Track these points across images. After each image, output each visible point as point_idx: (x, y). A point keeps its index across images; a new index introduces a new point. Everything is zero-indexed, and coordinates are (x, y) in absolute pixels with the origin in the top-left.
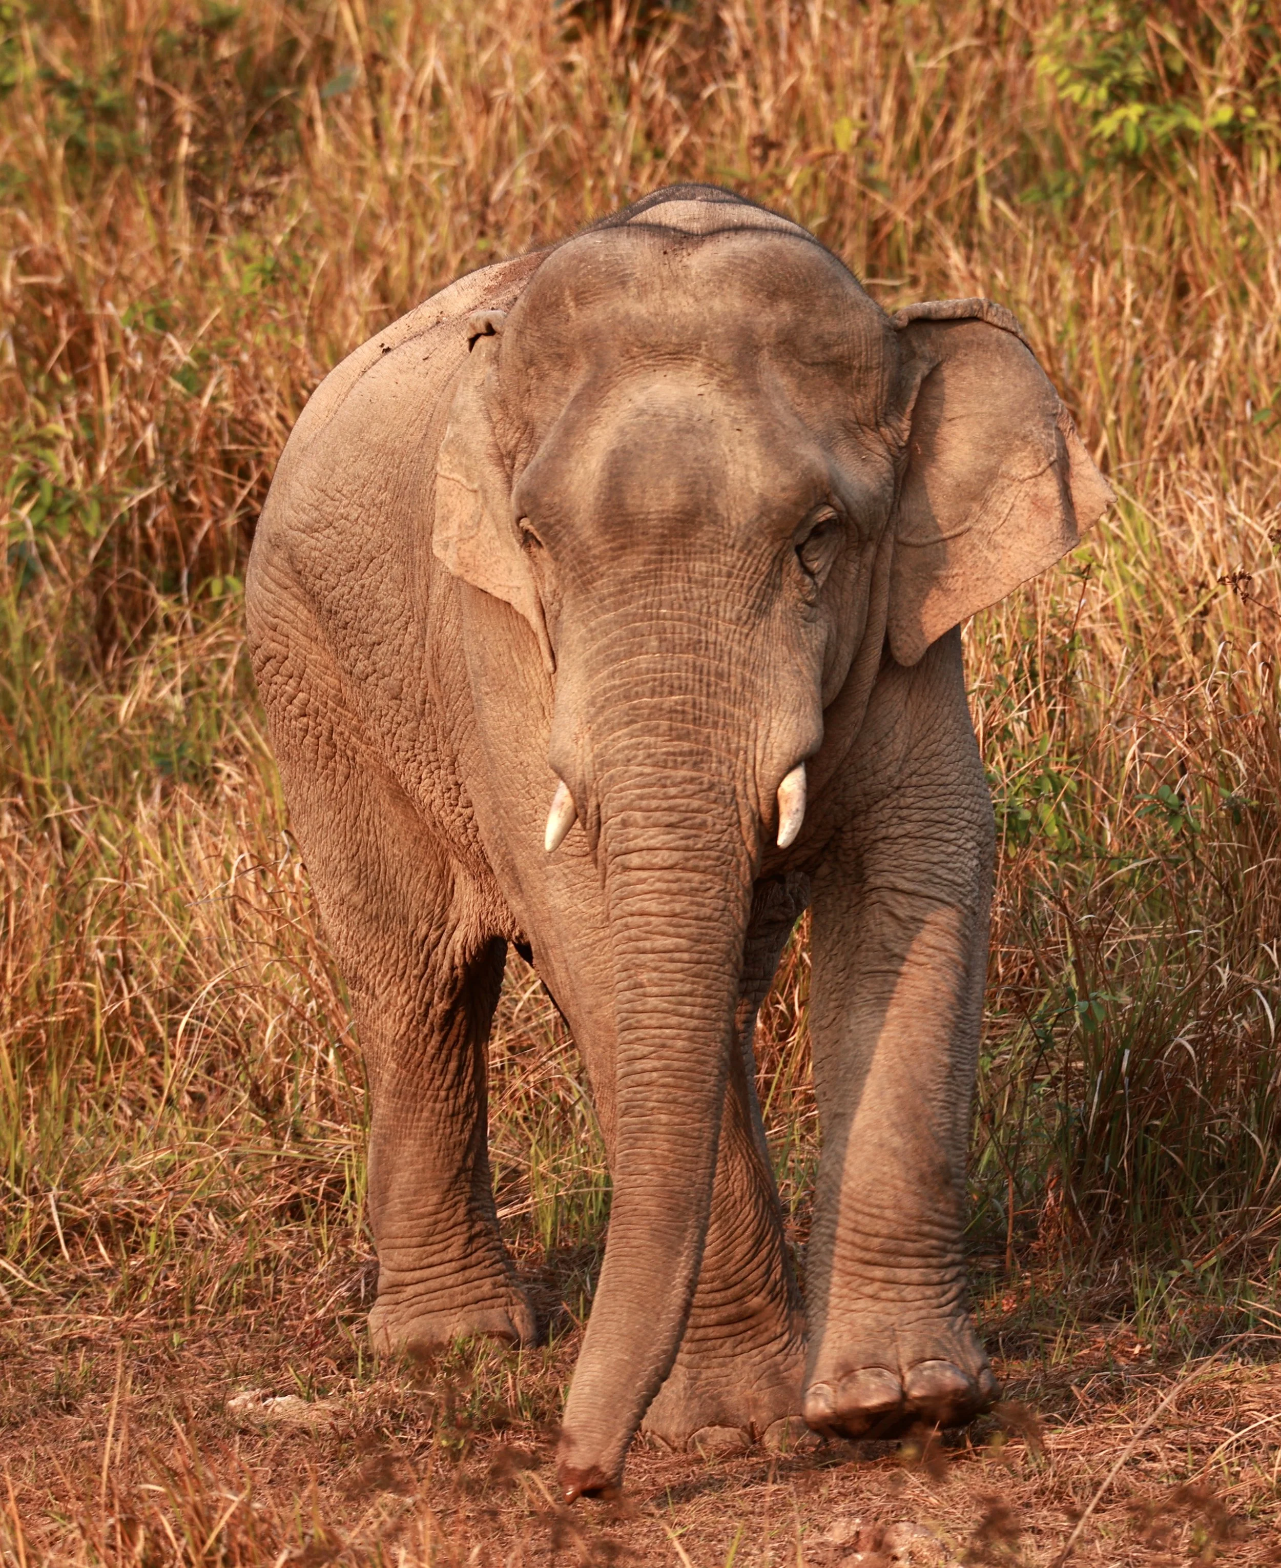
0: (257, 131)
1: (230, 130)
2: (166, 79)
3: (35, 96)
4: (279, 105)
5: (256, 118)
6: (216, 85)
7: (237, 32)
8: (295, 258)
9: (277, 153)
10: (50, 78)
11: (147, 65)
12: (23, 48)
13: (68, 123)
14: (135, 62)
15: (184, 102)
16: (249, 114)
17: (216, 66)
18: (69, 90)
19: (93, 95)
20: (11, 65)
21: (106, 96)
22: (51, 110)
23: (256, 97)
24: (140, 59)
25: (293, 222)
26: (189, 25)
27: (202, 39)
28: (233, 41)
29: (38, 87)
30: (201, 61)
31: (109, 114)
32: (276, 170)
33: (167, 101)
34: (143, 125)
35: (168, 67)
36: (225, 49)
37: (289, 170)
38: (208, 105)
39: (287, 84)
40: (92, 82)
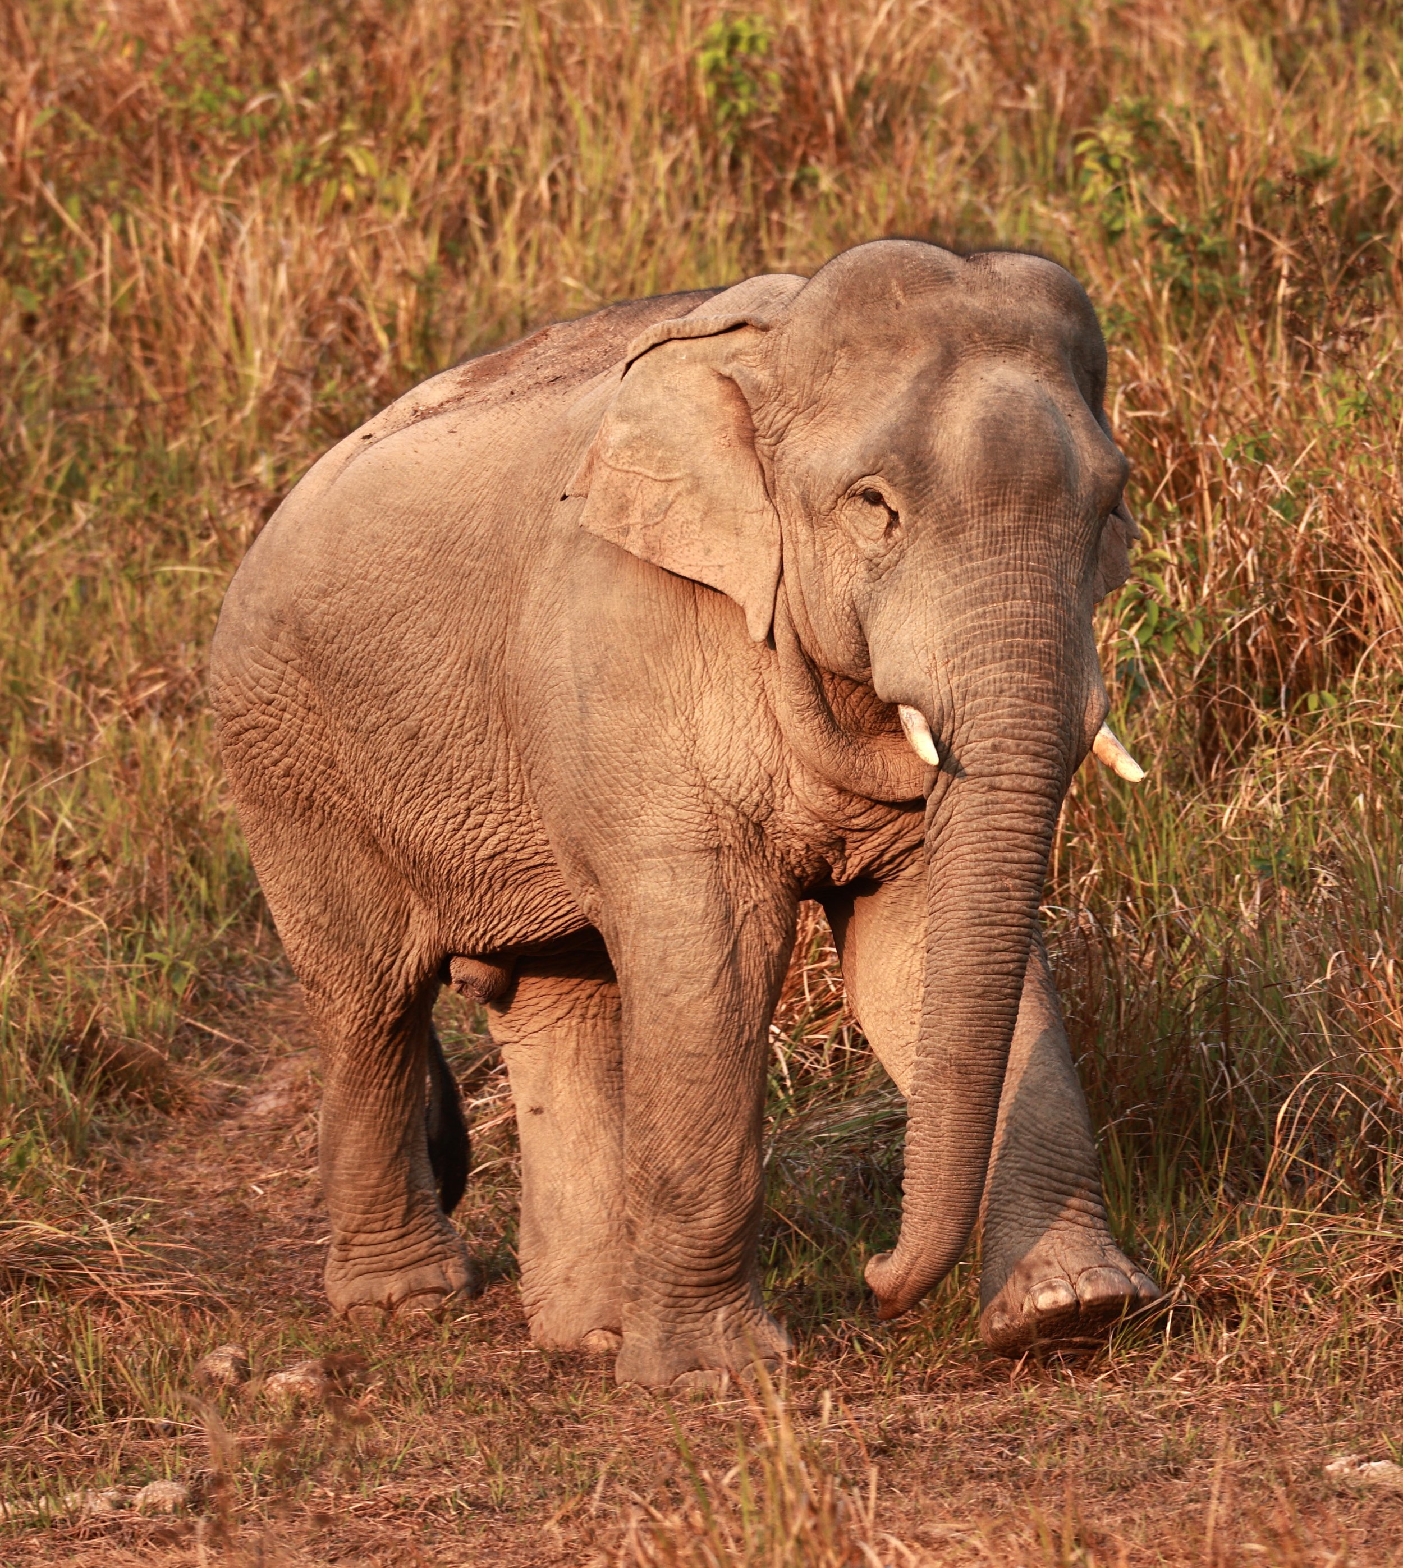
0: (1351, 274)
1: (1325, 273)
2: (1264, 225)
3: (1141, 242)
4: (1372, 248)
5: (1349, 262)
6: (1312, 230)
7: (1331, 181)
8: (1386, 393)
9: (1370, 294)
10: (1156, 223)
11: (1247, 212)
12: (1131, 197)
13: (1174, 266)
14: (1235, 210)
15: (1282, 246)
16: (1343, 258)
17: (1312, 214)
18: (1174, 236)
19: (1197, 240)
20: (1120, 213)
21: (1209, 241)
22: (1157, 255)
23: (1350, 242)
24: (1241, 206)
25: (1384, 359)
26: (1287, 173)
27: (1299, 187)
28: (1328, 189)
29: (1146, 233)
30: (1298, 208)
31: (1211, 259)
32: (1369, 310)
33: (1267, 246)
34: (1243, 266)
35: (1267, 214)
36: (1321, 198)
37: (1381, 311)
38: (1305, 249)
39: (1379, 230)
40: (1195, 229)
